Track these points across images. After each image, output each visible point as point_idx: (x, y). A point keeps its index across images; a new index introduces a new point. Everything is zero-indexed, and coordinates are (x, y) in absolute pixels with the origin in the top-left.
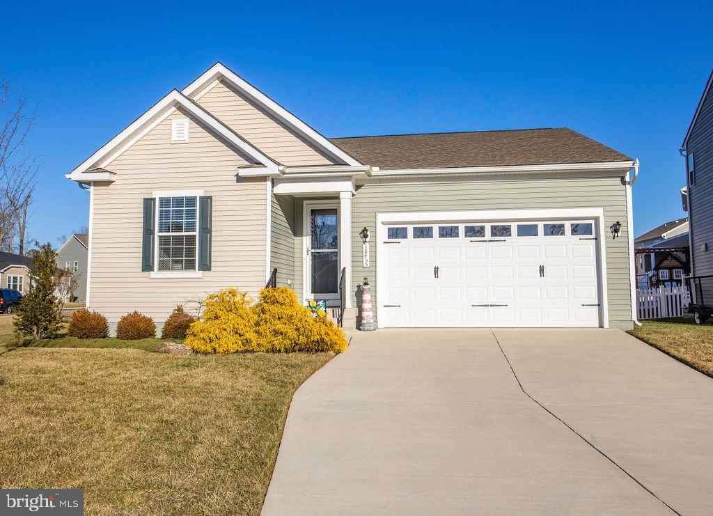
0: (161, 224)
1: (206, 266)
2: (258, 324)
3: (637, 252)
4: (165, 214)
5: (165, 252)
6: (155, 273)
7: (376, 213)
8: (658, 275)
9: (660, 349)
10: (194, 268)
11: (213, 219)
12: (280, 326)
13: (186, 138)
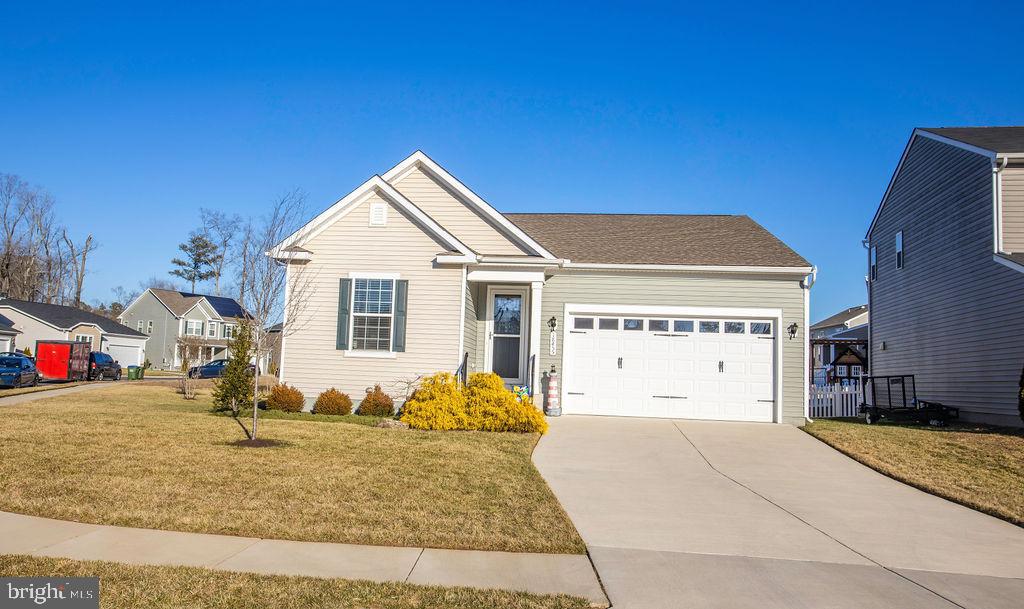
0: (356, 304)
1: (400, 347)
2: (468, 405)
3: (813, 343)
4: (361, 296)
5: (359, 333)
6: (349, 353)
7: (564, 303)
8: (835, 370)
9: (827, 443)
10: (389, 349)
11: (408, 302)
12: (490, 408)
13: (384, 221)
